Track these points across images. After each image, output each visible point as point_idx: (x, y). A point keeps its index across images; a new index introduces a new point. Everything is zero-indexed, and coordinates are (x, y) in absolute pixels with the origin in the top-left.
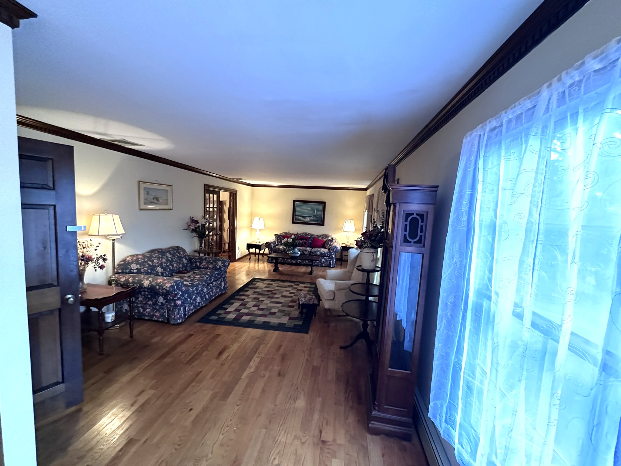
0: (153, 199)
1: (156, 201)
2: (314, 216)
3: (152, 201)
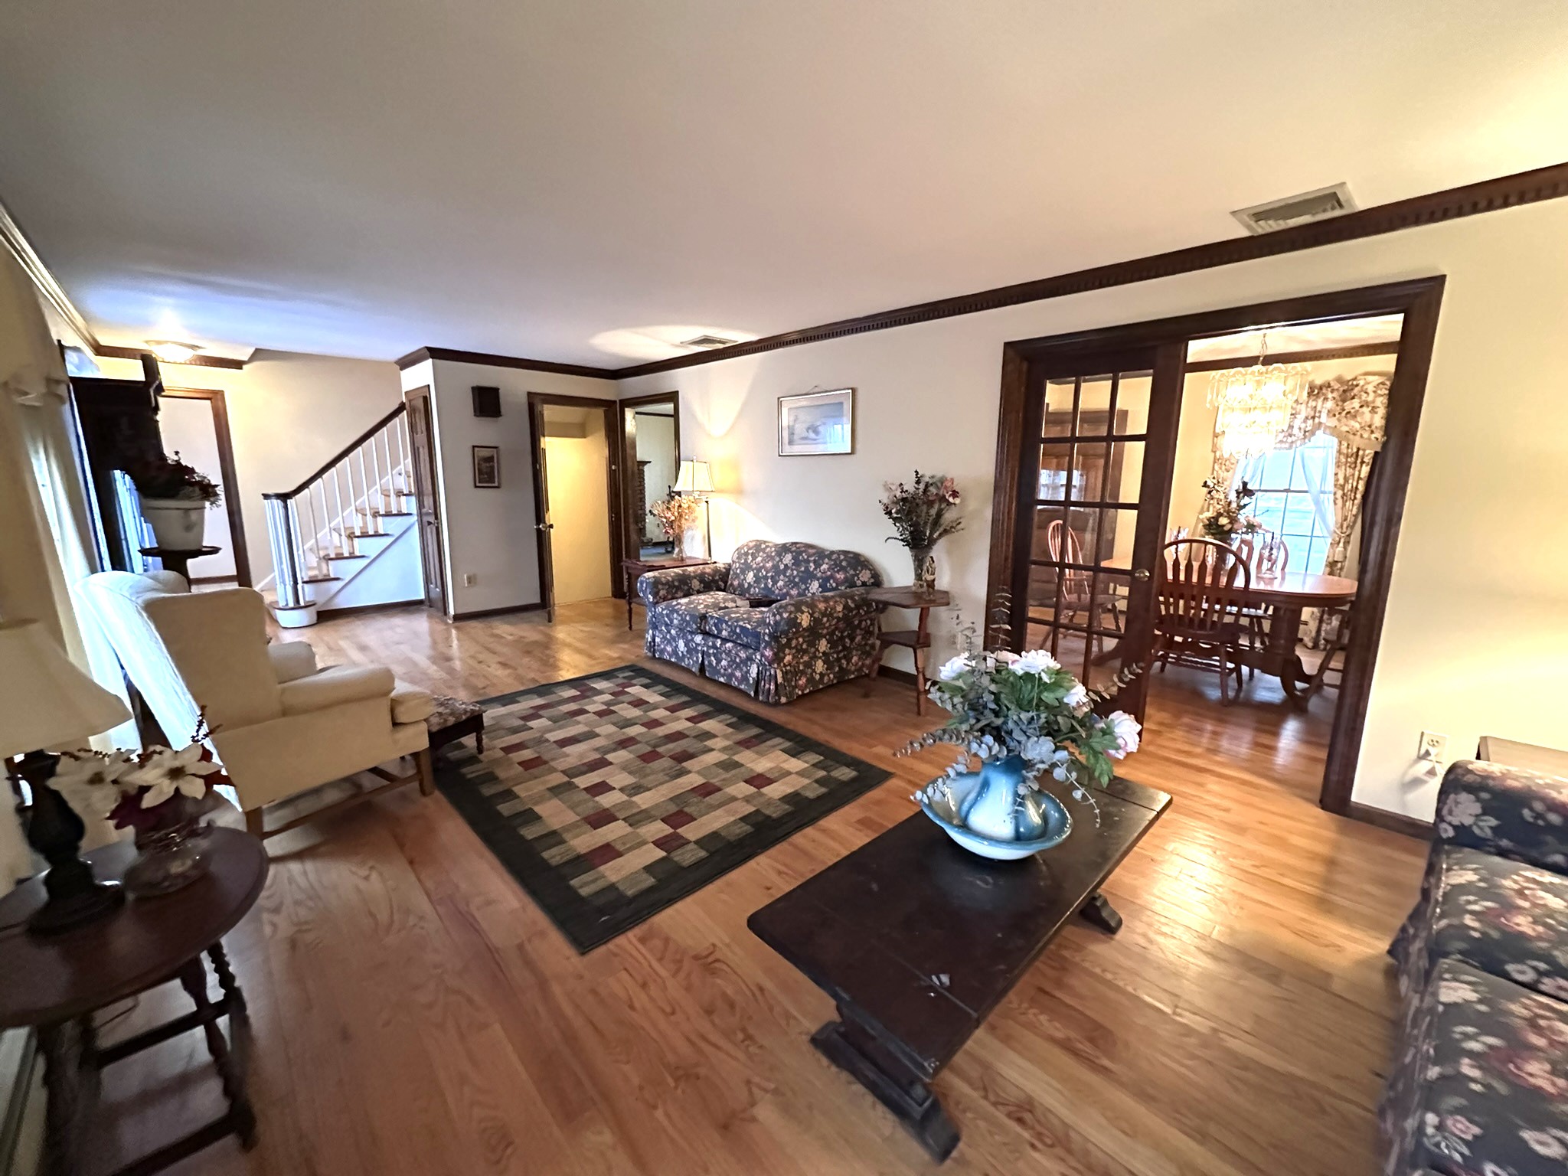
0: (808, 429)
1: (812, 435)
3: (805, 434)
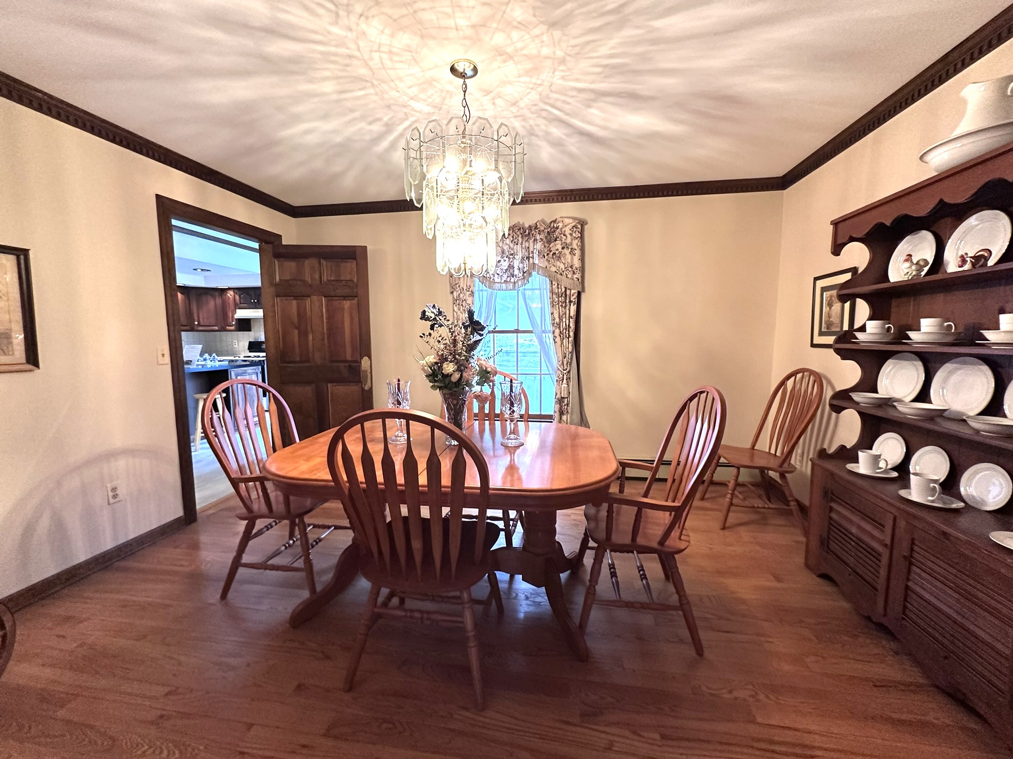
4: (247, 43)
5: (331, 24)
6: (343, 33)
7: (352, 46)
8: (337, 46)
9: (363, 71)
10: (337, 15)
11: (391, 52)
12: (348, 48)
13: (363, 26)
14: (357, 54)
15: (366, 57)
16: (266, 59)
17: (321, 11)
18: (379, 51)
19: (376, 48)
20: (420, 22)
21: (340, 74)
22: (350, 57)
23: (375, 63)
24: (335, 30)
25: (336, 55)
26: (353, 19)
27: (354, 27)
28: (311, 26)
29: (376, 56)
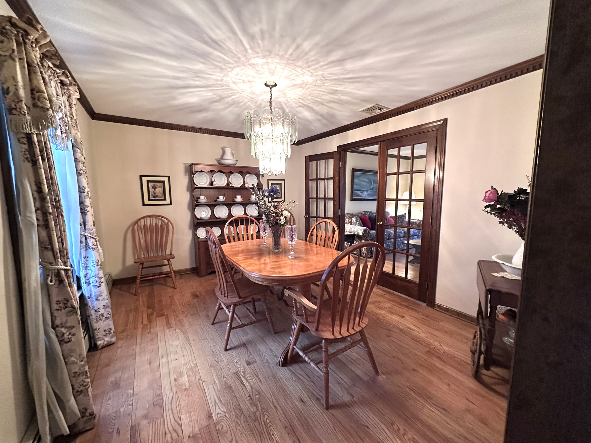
2: (371, 189)
4: (352, 50)
5: (324, 74)
6: (318, 73)
7: (312, 71)
8: (317, 68)
9: (300, 64)
10: (323, 77)
11: (298, 76)
12: (313, 69)
13: (314, 78)
14: (308, 69)
15: (304, 70)
16: (342, 46)
17: (329, 76)
18: (302, 74)
19: (304, 74)
20: (300, 87)
21: (307, 57)
22: (309, 67)
23: (299, 69)
24: (321, 73)
25: (314, 65)
26: (318, 79)
27: (316, 77)
28: (330, 69)
29: (301, 72)
